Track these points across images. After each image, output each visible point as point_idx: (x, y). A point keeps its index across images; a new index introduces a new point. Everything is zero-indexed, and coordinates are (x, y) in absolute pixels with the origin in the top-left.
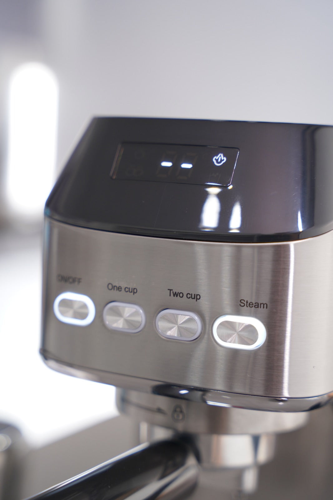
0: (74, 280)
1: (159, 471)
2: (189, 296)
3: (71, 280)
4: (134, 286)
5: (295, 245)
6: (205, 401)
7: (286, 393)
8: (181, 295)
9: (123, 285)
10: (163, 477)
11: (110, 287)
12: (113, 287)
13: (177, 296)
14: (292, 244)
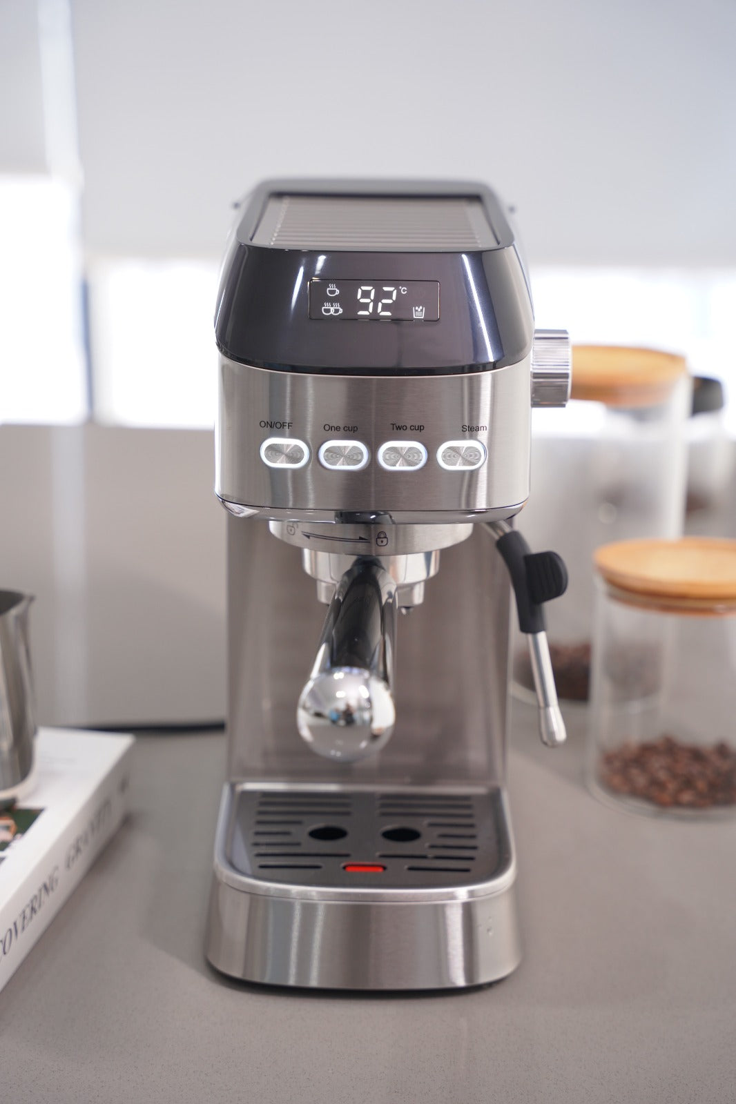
2: (412, 428)
3: (278, 425)
8: (405, 428)
11: (327, 428)
12: (331, 428)
13: (400, 429)
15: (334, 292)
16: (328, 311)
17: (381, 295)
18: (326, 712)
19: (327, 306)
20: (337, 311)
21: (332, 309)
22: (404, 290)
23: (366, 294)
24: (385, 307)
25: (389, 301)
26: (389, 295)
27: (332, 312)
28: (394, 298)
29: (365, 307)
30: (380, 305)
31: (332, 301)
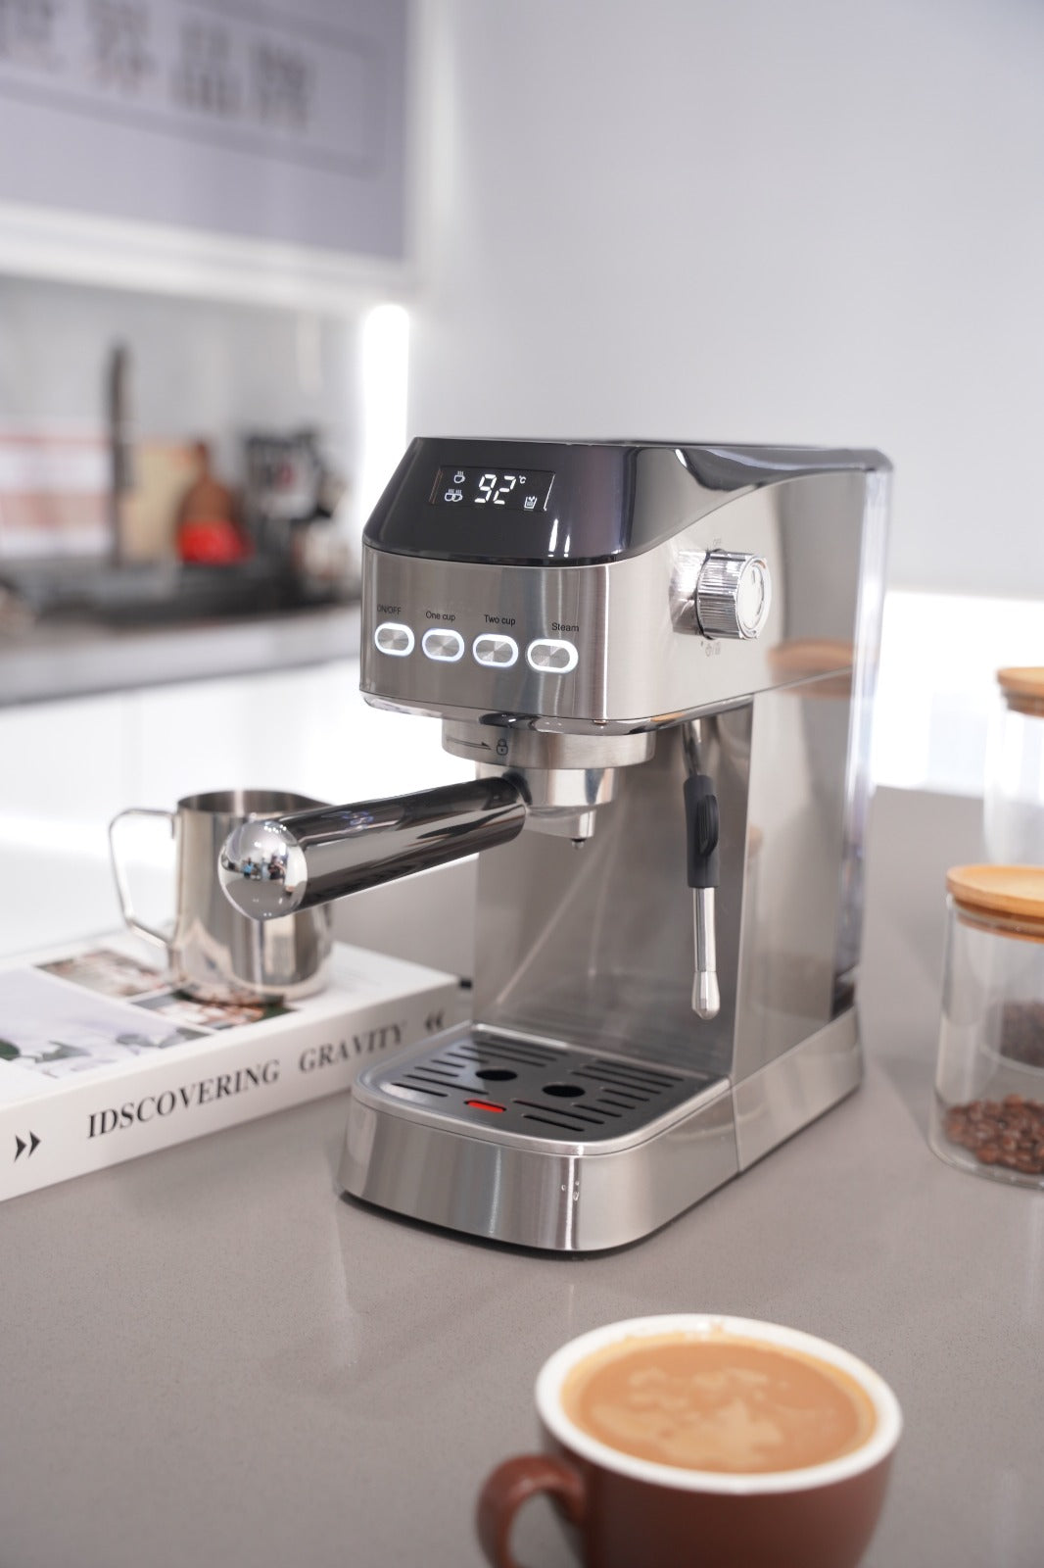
0: (393, 610)
1: (484, 803)
4: (452, 613)
5: (610, 567)
6: (534, 729)
7: (605, 716)
9: (441, 612)
10: (486, 808)
11: (429, 615)
12: (432, 615)
14: (607, 566)
15: (460, 479)
16: (449, 497)
17: (501, 483)
18: (239, 864)
19: (451, 492)
20: (457, 497)
21: (454, 496)
22: (522, 479)
23: (487, 482)
24: (502, 496)
25: (507, 490)
26: (507, 484)
27: (453, 499)
28: (512, 487)
29: (483, 494)
30: (497, 493)
31: (456, 487)
